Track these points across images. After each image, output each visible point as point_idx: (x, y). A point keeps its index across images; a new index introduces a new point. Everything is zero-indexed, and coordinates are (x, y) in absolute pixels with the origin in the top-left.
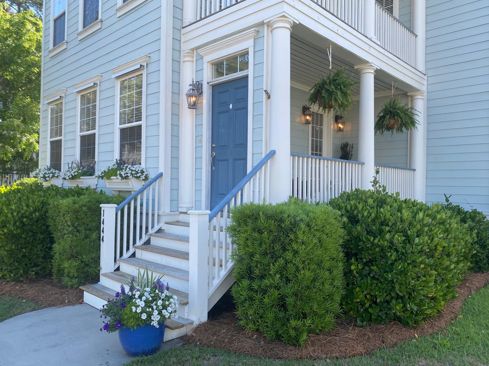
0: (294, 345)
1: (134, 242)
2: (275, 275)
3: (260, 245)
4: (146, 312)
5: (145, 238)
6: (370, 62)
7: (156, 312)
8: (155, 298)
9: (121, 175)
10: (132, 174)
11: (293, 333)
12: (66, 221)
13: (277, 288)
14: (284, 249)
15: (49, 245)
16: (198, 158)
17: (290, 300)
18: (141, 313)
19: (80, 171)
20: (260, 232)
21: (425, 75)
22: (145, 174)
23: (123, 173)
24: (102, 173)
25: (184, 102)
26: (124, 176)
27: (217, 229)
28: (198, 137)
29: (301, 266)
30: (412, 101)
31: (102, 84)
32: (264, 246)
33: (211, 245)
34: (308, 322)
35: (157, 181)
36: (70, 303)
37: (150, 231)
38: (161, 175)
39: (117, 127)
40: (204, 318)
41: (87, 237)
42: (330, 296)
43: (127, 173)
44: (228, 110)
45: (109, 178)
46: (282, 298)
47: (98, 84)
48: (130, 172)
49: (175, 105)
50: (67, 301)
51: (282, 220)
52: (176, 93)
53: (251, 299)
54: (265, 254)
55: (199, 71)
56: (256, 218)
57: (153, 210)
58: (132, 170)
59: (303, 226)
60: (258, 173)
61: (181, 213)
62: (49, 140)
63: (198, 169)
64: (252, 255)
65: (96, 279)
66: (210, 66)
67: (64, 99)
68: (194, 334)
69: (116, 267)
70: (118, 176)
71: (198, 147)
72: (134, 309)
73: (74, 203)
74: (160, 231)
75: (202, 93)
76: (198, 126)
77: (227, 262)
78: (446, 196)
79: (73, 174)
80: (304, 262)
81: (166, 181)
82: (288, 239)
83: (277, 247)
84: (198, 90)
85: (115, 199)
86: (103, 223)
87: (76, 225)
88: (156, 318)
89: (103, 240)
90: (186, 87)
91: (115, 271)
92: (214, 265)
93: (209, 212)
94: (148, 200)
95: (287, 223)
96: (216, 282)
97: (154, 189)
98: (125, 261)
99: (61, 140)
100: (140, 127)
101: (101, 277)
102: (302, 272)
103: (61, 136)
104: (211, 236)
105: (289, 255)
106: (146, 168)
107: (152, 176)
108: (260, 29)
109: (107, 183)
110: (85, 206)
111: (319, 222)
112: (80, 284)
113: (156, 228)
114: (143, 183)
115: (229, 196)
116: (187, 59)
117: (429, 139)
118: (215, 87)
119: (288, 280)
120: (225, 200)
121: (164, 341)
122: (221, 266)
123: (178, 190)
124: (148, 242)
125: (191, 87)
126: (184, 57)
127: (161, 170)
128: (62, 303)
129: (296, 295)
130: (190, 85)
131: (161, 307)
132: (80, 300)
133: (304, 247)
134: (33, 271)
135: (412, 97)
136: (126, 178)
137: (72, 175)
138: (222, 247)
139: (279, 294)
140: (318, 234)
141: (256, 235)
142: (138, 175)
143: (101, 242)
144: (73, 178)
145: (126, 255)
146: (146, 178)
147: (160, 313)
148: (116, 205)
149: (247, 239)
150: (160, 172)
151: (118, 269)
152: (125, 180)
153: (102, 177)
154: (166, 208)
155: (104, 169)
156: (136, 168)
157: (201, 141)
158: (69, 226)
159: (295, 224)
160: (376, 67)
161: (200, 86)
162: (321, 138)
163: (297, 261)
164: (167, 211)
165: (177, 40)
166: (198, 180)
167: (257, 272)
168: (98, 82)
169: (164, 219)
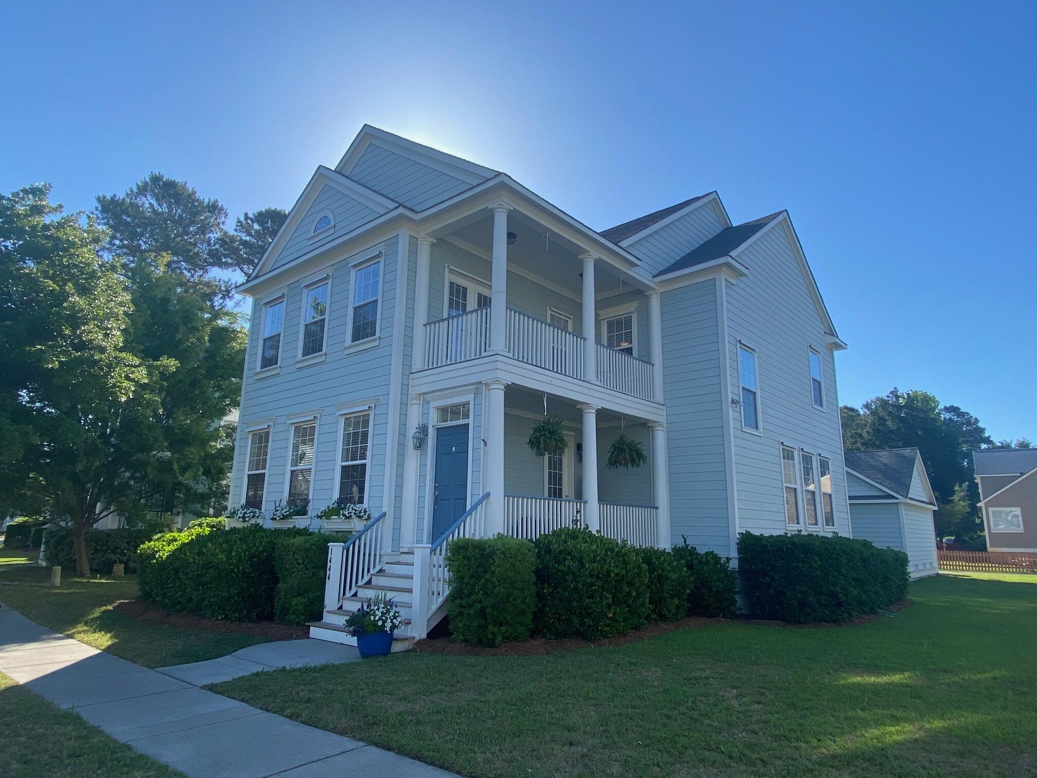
0: (492, 647)
1: (357, 582)
2: (479, 592)
3: (469, 569)
4: (382, 620)
5: (366, 578)
6: (590, 403)
7: (389, 621)
8: (388, 611)
9: (344, 515)
10: (355, 513)
11: (490, 636)
12: (296, 559)
13: (480, 602)
14: (486, 572)
15: (272, 586)
16: (421, 498)
17: (489, 611)
18: (378, 620)
19: (292, 510)
20: (469, 559)
21: (664, 405)
22: (367, 514)
23: (346, 513)
24: (322, 512)
25: (410, 443)
26: (347, 515)
27: (436, 566)
28: (422, 476)
29: (497, 584)
30: (652, 432)
31: (323, 418)
32: (471, 570)
33: (431, 580)
34: (504, 629)
35: (381, 521)
36: (298, 638)
37: (372, 572)
38: (384, 514)
39: (339, 464)
40: (424, 636)
41: (314, 575)
42: (522, 612)
43: (351, 513)
44: (451, 453)
45: (328, 518)
46: (483, 610)
47: (319, 418)
48: (354, 511)
49: (401, 446)
50: (294, 636)
51: (484, 550)
52: (402, 434)
53: (461, 614)
54: (472, 577)
55: (425, 414)
56: (467, 549)
57: (375, 551)
58: (355, 510)
59: (498, 552)
60: (473, 513)
61: (402, 553)
62: (247, 472)
63: (420, 508)
64: (462, 578)
65: (320, 617)
66: (435, 411)
67: (272, 428)
68: (416, 647)
69: (340, 605)
70: (341, 516)
71: (421, 486)
72: (372, 618)
73: (306, 542)
74: (381, 571)
75: (427, 435)
76: (422, 465)
77: (443, 592)
78: (684, 537)
79: (285, 514)
80: (499, 581)
81: (389, 520)
82: (488, 564)
83: (480, 570)
84: (423, 432)
85: (340, 539)
86: (330, 561)
87: (305, 563)
88: (388, 625)
89: (329, 578)
90: (412, 429)
91: (338, 609)
92: (433, 594)
93: (430, 546)
94: (371, 540)
95: (488, 551)
96: (435, 607)
97: (377, 529)
98: (348, 599)
99: (264, 474)
100: (364, 465)
101: (325, 614)
102: (498, 588)
103: (265, 468)
104: (431, 572)
105: (488, 576)
106: (369, 507)
107: (375, 515)
108: (479, 386)
109: (325, 524)
110: (314, 545)
111: (512, 551)
112: (306, 621)
113: (378, 568)
114: (365, 523)
115: (447, 533)
116: (414, 402)
117: (671, 474)
118: (439, 430)
119: (488, 595)
120: (444, 536)
121: (392, 651)
122: (439, 594)
123: (400, 529)
124: (369, 582)
125: (417, 430)
126: (412, 400)
127: (385, 509)
128: (289, 637)
129: (494, 607)
130: (416, 428)
131: (392, 618)
132: (306, 634)
133: (499, 569)
134: (254, 613)
135: (652, 427)
136: (350, 517)
137: (283, 515)
138: (440, 580)
139: (482, 607)
140: (511, 560)
141: (465, 562)
142: (361, 515)
143: (327, 580)
144: (284, 518)
145: (348, 594)
146: (369, 517)
147: (392, 622)
148: (343, 544)
149: (459, 566)
150: (384, 510)
151: (341, 608)
152: (348, 520)
153: (321, 517)
154: (387, 548)
155: (324, 509)
156: (358, 507)
157: (425, 480)
158: (299, 564)
159: (493, 553)
160: (596, 407)
161: (426, 428)
162: (561, 469)
163: (494, 580)
164: (389, 551)
165: (405, 386)
166: (420, 519)
167: (466, 592)
168: (318, 416)
169: (385, 559)
